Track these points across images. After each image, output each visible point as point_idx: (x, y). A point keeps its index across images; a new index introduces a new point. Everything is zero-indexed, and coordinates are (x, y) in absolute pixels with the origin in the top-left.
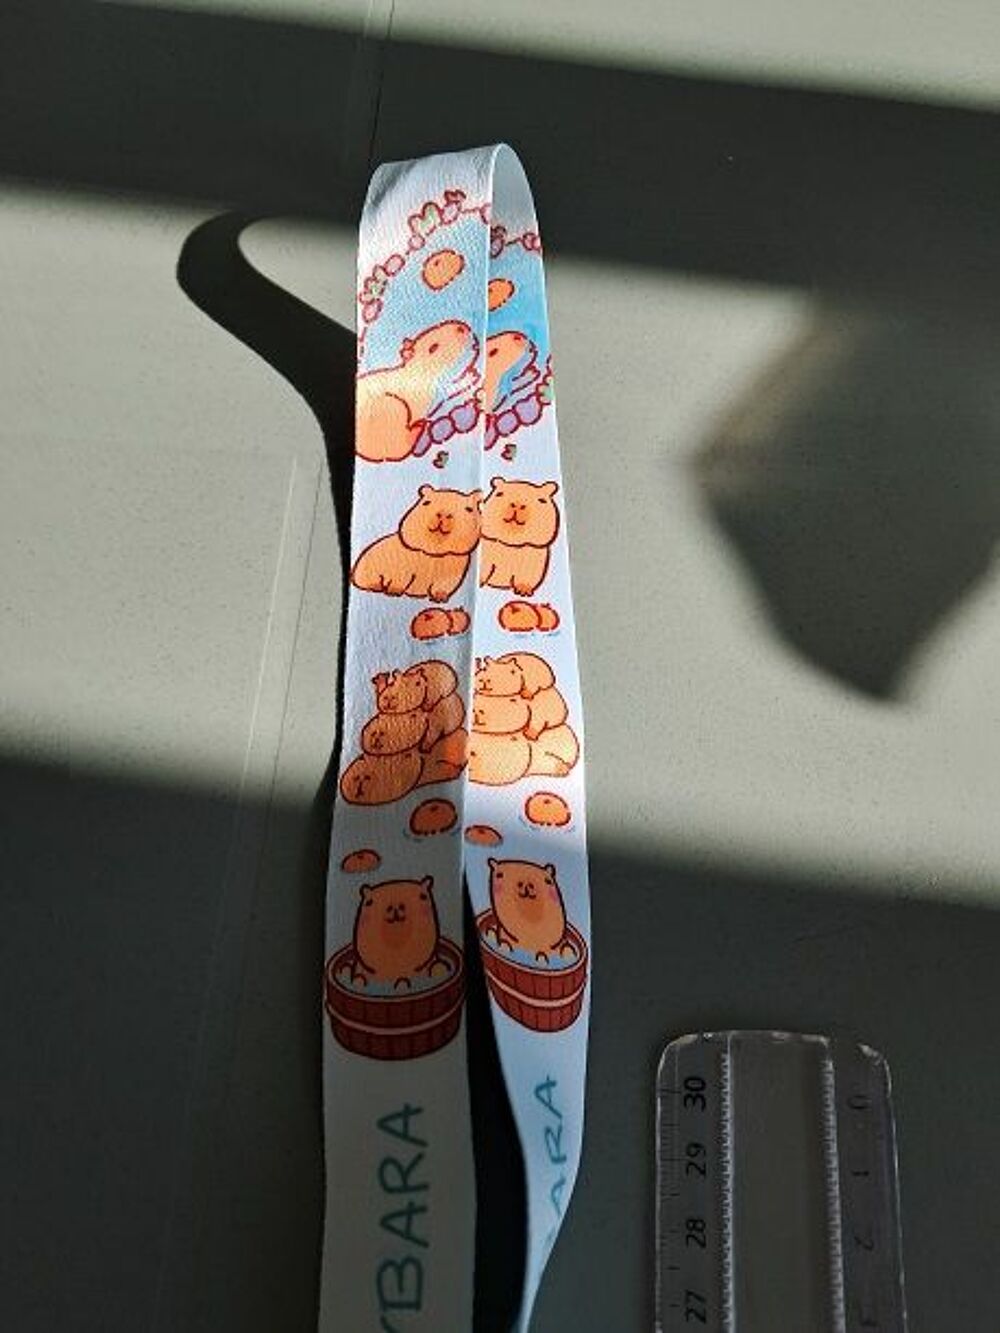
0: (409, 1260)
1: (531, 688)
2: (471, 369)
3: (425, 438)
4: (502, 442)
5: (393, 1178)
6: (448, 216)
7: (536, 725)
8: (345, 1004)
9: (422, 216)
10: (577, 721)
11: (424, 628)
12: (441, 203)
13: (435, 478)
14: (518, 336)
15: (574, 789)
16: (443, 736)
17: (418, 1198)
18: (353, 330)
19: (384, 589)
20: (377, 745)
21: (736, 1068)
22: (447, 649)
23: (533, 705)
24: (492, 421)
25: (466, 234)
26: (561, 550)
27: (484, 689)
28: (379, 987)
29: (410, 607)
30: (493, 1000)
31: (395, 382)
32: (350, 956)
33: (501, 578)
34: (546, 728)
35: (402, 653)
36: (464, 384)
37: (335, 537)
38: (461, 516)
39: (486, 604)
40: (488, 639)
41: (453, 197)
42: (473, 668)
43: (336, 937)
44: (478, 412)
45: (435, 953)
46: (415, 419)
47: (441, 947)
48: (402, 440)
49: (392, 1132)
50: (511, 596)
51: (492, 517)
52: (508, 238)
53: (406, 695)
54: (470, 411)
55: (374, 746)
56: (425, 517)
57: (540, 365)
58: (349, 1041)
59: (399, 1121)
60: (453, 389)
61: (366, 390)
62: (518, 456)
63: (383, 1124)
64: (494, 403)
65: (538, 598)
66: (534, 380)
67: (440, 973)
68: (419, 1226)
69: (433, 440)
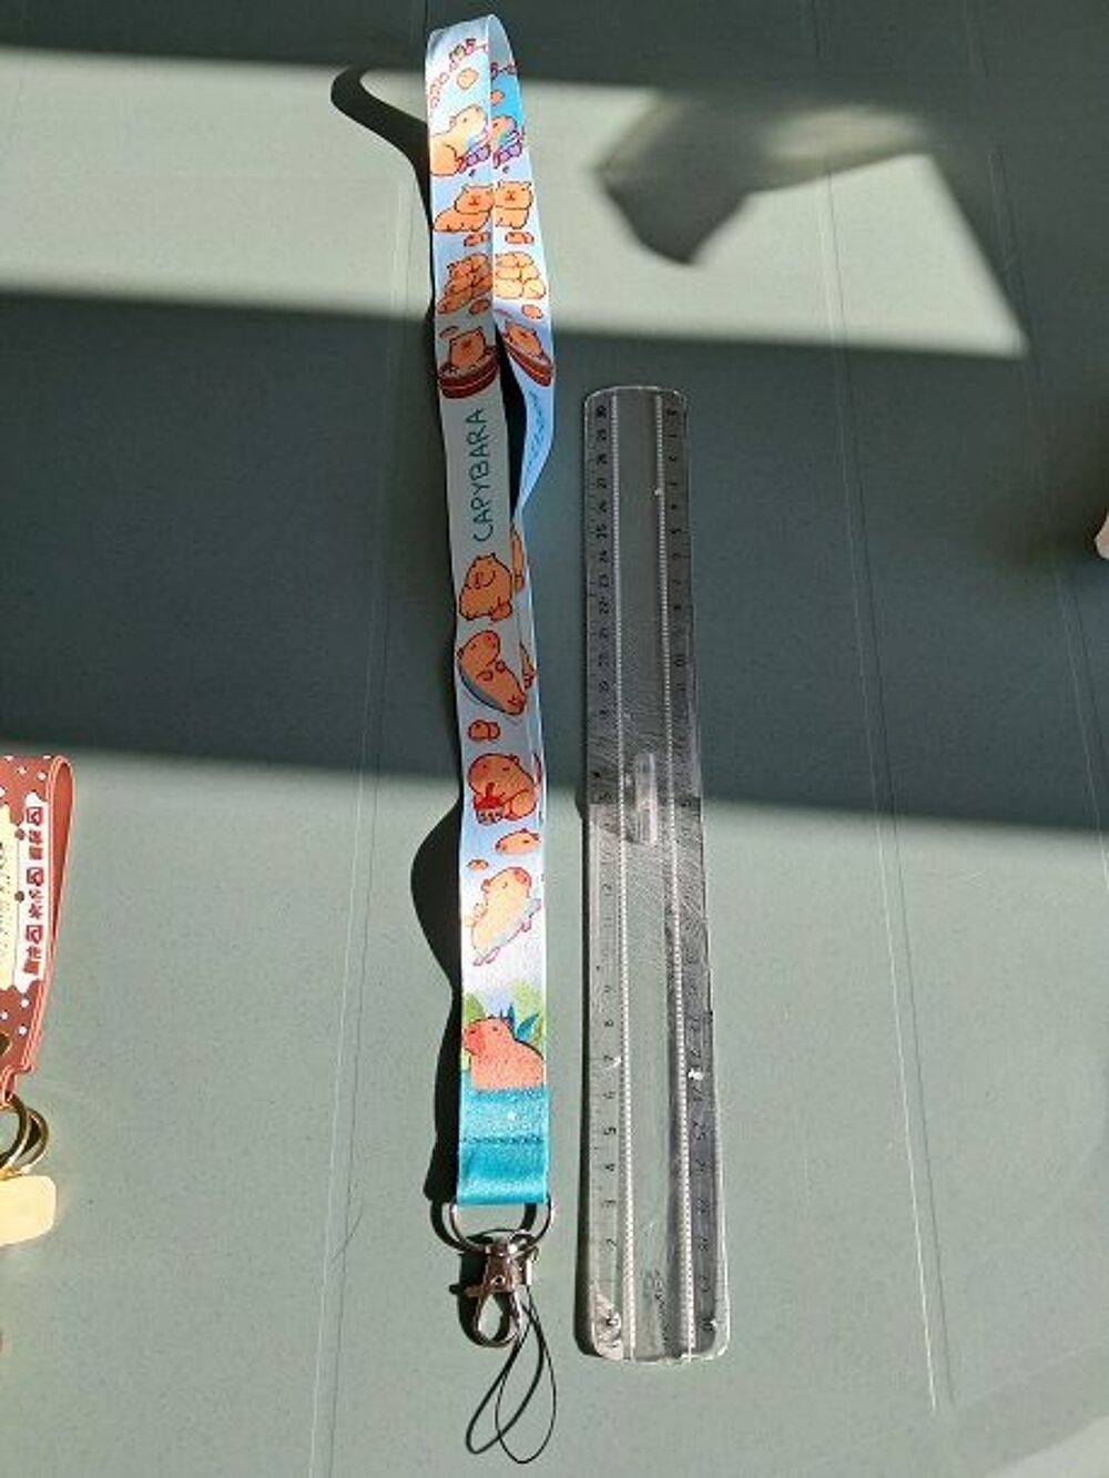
0: (483, 462)
1: (521, 264)
2: (484, 130)
3: (464, 165)
4: (502, 166)
5: (474, 438)
6: (468, 51)
7: (524, 278)
8: (447, 382)
9: (455, 52)
10: (543, 277)
11: (471, 241)
12: (464, 45)
13: (472, 182)
14: (508, 118)
15: (544, 305)
16: (482, 279)
17: (484, 442)
18: (423, 119)
19: (449, 230)
20: (452, 291)
21: (619, 404)
22: (482, 248)
23: (523, 270)
24: (497, 156)
25: (479, 60)
26: (534, 210)
27: (499, 264)
28: (462, 372)
29: (462, 236)
30: (511, 359)
31: (448, 139)
32: (449, 366)
33: (506, 222)
34: (530, 279)
35: (460, 253)
36: (481, 137)
37: (424, 212)
38: (484, 196)
39: (499, 234)
40: (500, 245)
41: (470, 42)
42: (494, 257)
43: (441, 361)
44: (490, 152)
45: (484, 351)
46: (458, 155)
47: (487, 350)
48: (453, 166)
49: (473, 422)
50: (510, 230)
51: (499, 197)
52: (500, 69)
53: (463, 269)
54: (485, 151)
55: (450, 292)
56: (467, 199)
57: (519, 129)
58: (449, 395)
59: (475, 418)
60: (477, 140)
61: (434, 145)
62: (510, 172)
63: (468, 421)
64: (497, 147)
65: (524, 230)
66: (517, 137)
67: (488, 358)
68: (485, 451)
69: (468, 165)
